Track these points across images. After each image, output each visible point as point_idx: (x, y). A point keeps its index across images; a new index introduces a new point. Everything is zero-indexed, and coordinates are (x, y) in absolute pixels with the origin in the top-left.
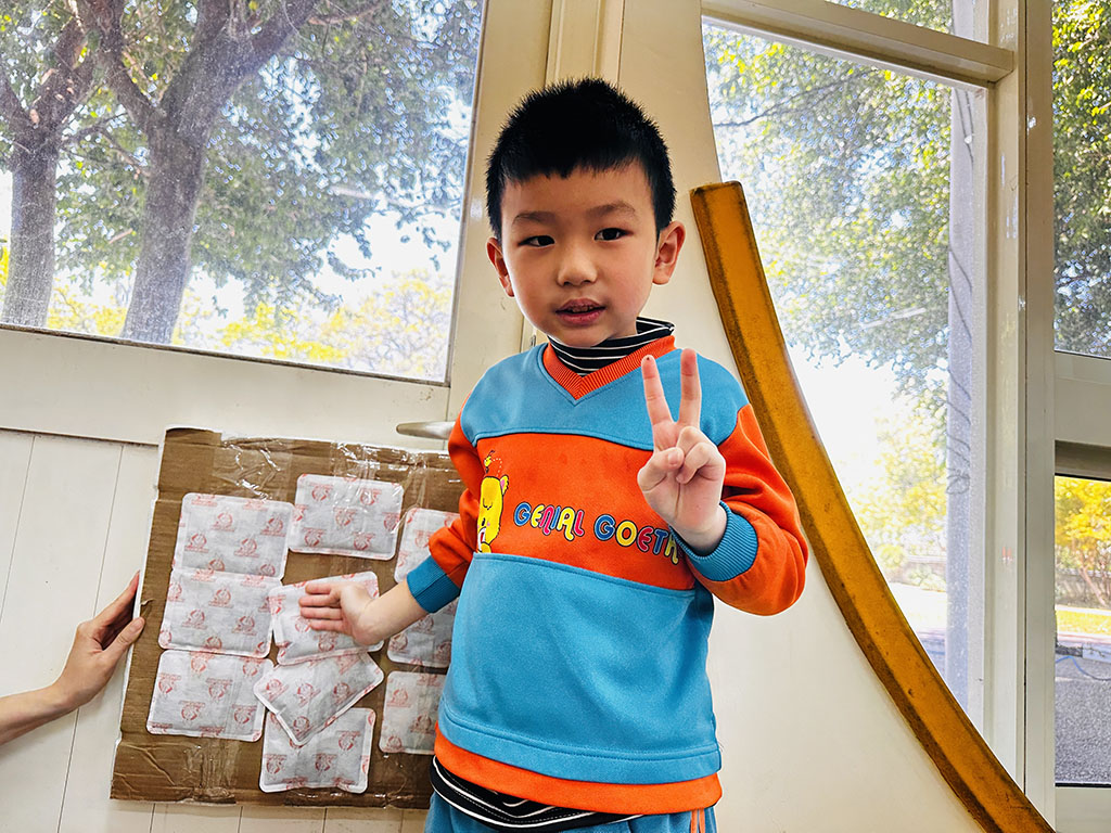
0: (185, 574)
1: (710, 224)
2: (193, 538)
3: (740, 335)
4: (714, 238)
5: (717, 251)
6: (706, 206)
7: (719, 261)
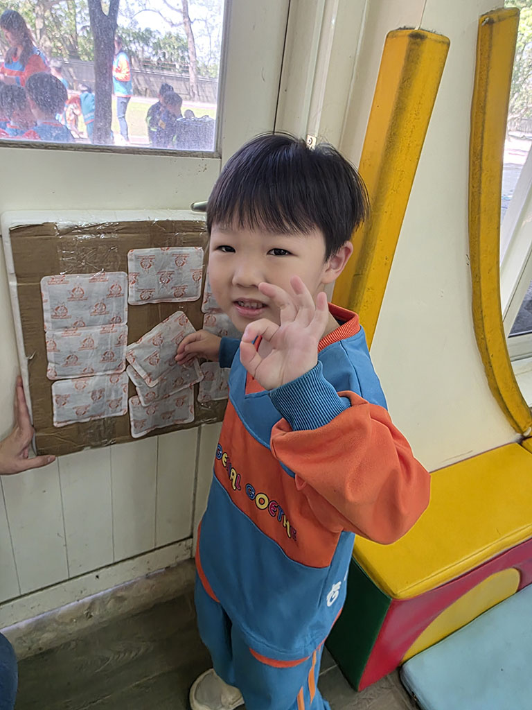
0: (56, 333)
2: (56, 309)
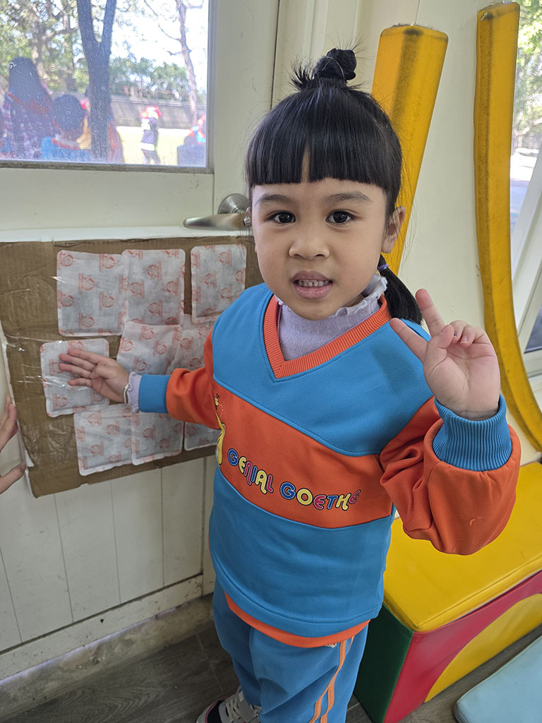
1: (490, 54)
3: (487, 162)
4: (490, 69)
5: (489, 83)
6: (491, 34)
7: (489, 92)
